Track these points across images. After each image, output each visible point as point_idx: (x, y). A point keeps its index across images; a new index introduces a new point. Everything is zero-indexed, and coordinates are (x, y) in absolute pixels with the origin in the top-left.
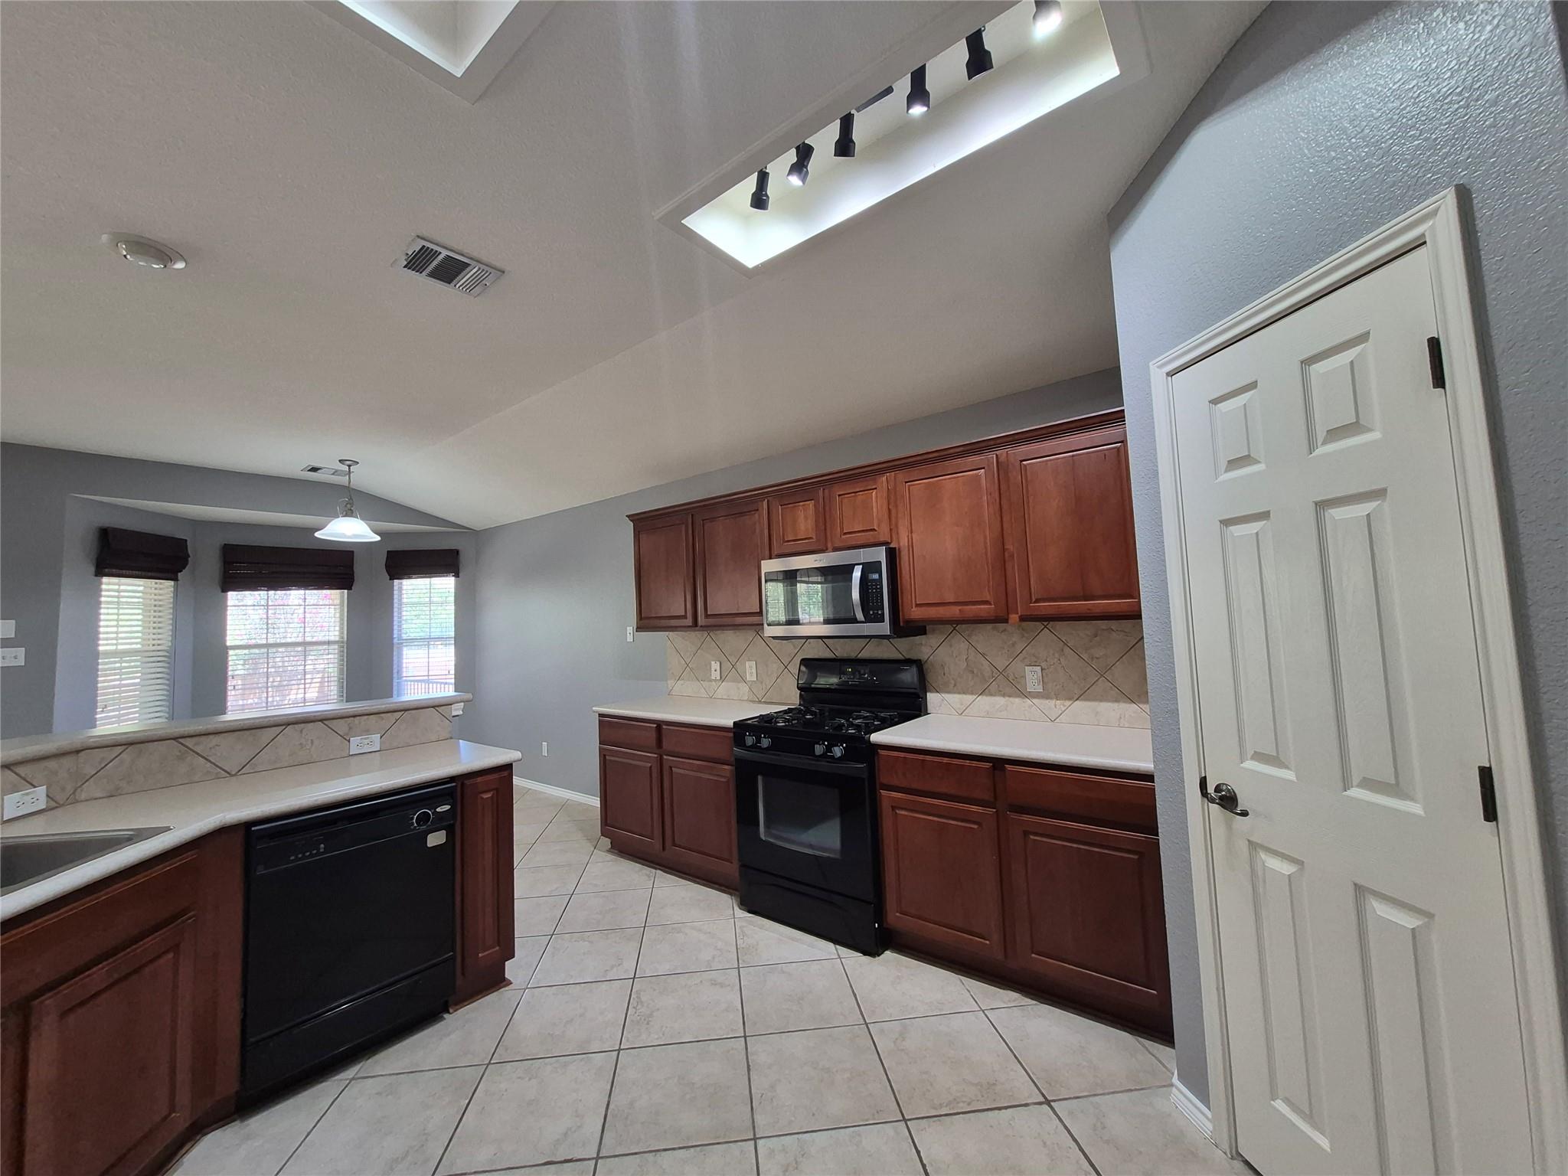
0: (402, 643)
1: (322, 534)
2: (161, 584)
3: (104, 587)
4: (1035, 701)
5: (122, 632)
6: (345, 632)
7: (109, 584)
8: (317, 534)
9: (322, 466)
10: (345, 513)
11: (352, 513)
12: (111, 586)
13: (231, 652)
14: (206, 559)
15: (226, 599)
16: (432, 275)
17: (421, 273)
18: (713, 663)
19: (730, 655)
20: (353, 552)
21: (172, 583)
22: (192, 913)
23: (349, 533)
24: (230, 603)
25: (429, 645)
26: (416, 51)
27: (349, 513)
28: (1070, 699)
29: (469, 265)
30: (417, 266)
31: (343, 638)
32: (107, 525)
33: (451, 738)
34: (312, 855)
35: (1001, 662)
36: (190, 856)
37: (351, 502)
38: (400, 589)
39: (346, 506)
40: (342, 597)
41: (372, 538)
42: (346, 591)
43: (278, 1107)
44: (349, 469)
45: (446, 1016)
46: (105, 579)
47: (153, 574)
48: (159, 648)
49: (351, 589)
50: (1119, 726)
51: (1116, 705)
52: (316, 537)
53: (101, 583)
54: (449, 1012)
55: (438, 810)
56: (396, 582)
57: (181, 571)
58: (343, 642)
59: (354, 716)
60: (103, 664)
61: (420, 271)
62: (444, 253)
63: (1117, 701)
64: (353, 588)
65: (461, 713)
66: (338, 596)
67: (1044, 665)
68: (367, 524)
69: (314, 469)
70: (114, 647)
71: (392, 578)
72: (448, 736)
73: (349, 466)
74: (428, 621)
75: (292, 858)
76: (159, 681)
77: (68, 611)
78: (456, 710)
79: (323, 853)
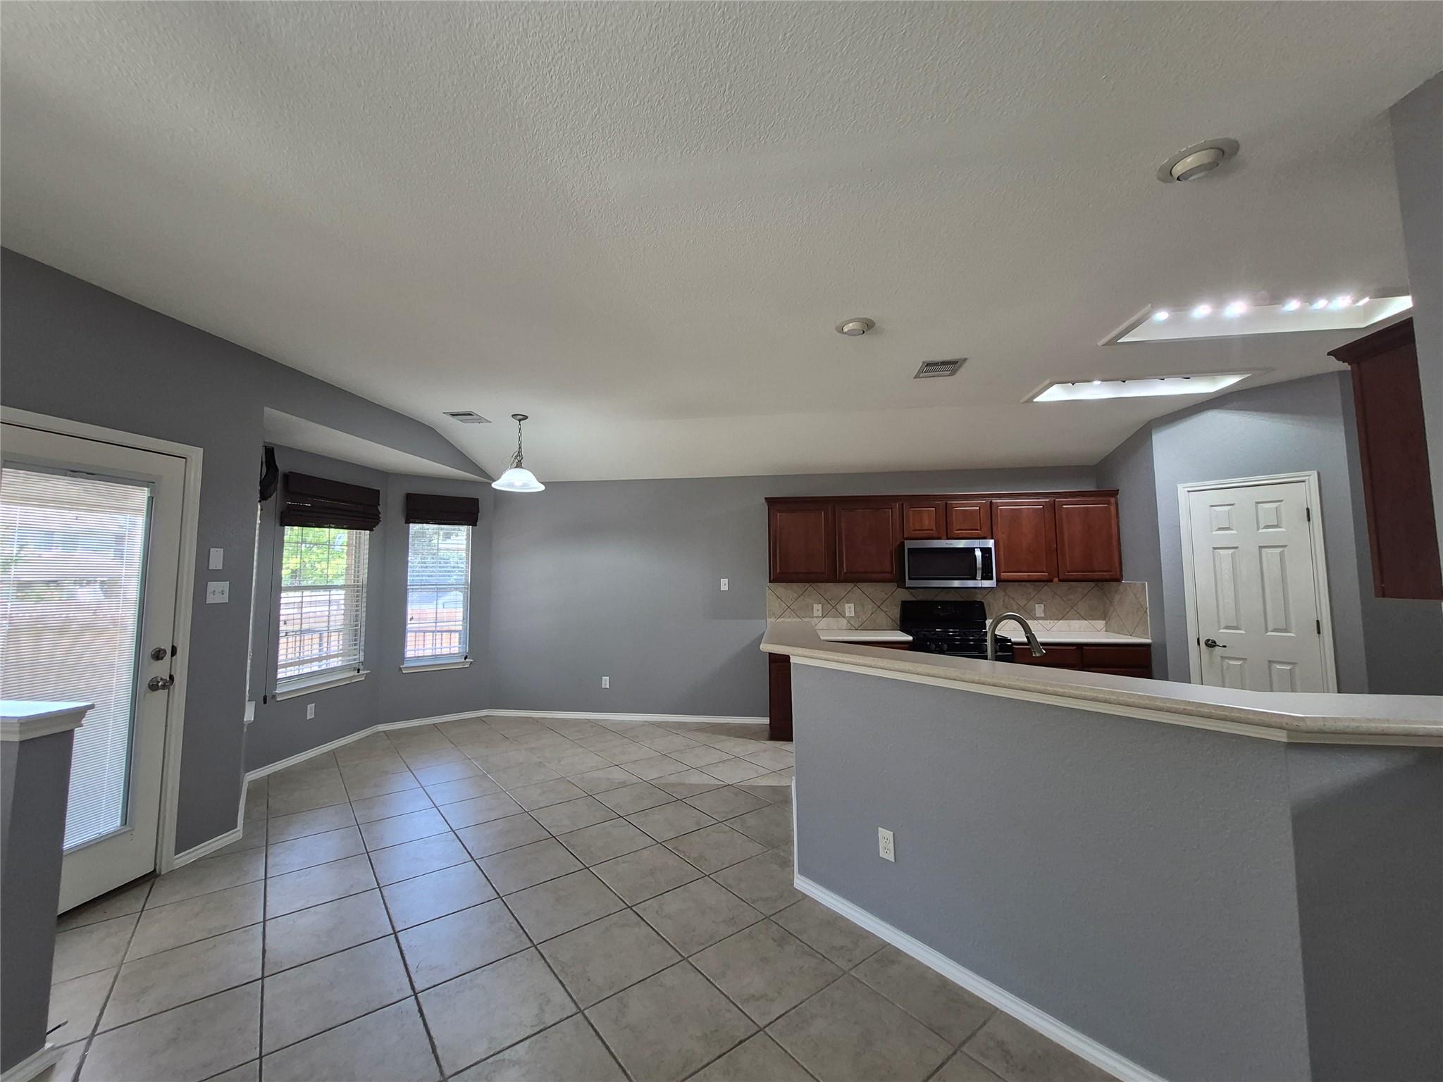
4: (1040, 621)
18: (815, 605)
19: (830, 600)
28: (1057, 619)
35: (1022, 603)
50: (1080, 631)
51: (1077, 621)
63: (1079, 619)
67: (1045, 603)
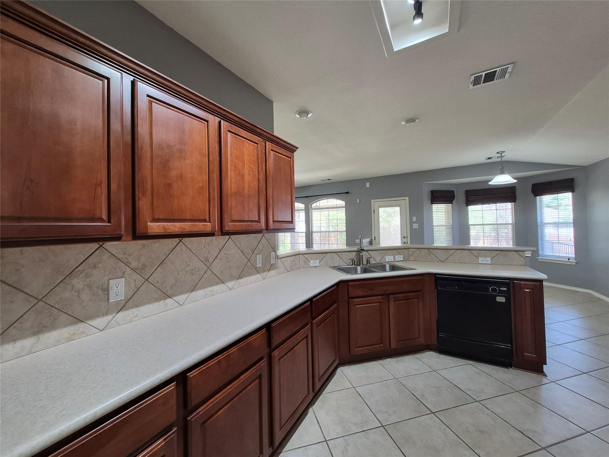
0: (543, 225)
1: (492, 183)
2: (448, 205)
3: (433, 207)
5: (439, 220)
6: (514, 220)
7: (434, 206)
8: (490, 183)
9: (492, 156)
10: (500, 173)
11: (503, 173)
12: (435, 207)
13: (471, 227)
14: (460, 196)
15: (468, 209)
16: (484, 82)
17: (480, 84)
20: (515, 187)
21: (451, 204)
22: (422, 292)
23: (502, 181)
24: (469, 210)
25: (558, 226)
26: (432, 38)
27: (502, 173)
29: (497, 71)
30: (477, 83)
31: (513, 222)
32: (432, 190)
33: (525, 265)
34: (453, 289)
36: (421, 277)
37: (502, 168)
38: (541, 201)
39: (501, 170)
40: (512, 205)
41: (513, 181)
42: (513, 203)
43: (449, 357)
44: (501, 155)
45: (510, 368)
46: (433, 205)
47: (445, 202)
48: (449, 224)
49: (515, 202)
52: (489, 184)
53: (432, 206)
54: (512, 368)
55: (501, 289)
56: (538, 198)
57: (453, 201)
58: (513, 224)
59: (480, 250)
60: (435, 229)
61: (479, 83)
62: (484, 74)
64: (516, 201)
65: (530, 255)
66: (510, 206)
68: (510, 175)
69: (489, 158)
70: (438, 224)
71: (536, 195)
72: (524, 264)
73: (501, 154)
74: (557, 215)
75: (447, 288)
76: (450, 234)
77: (425, 213)
78: (527, 254)
79: (456, 289)
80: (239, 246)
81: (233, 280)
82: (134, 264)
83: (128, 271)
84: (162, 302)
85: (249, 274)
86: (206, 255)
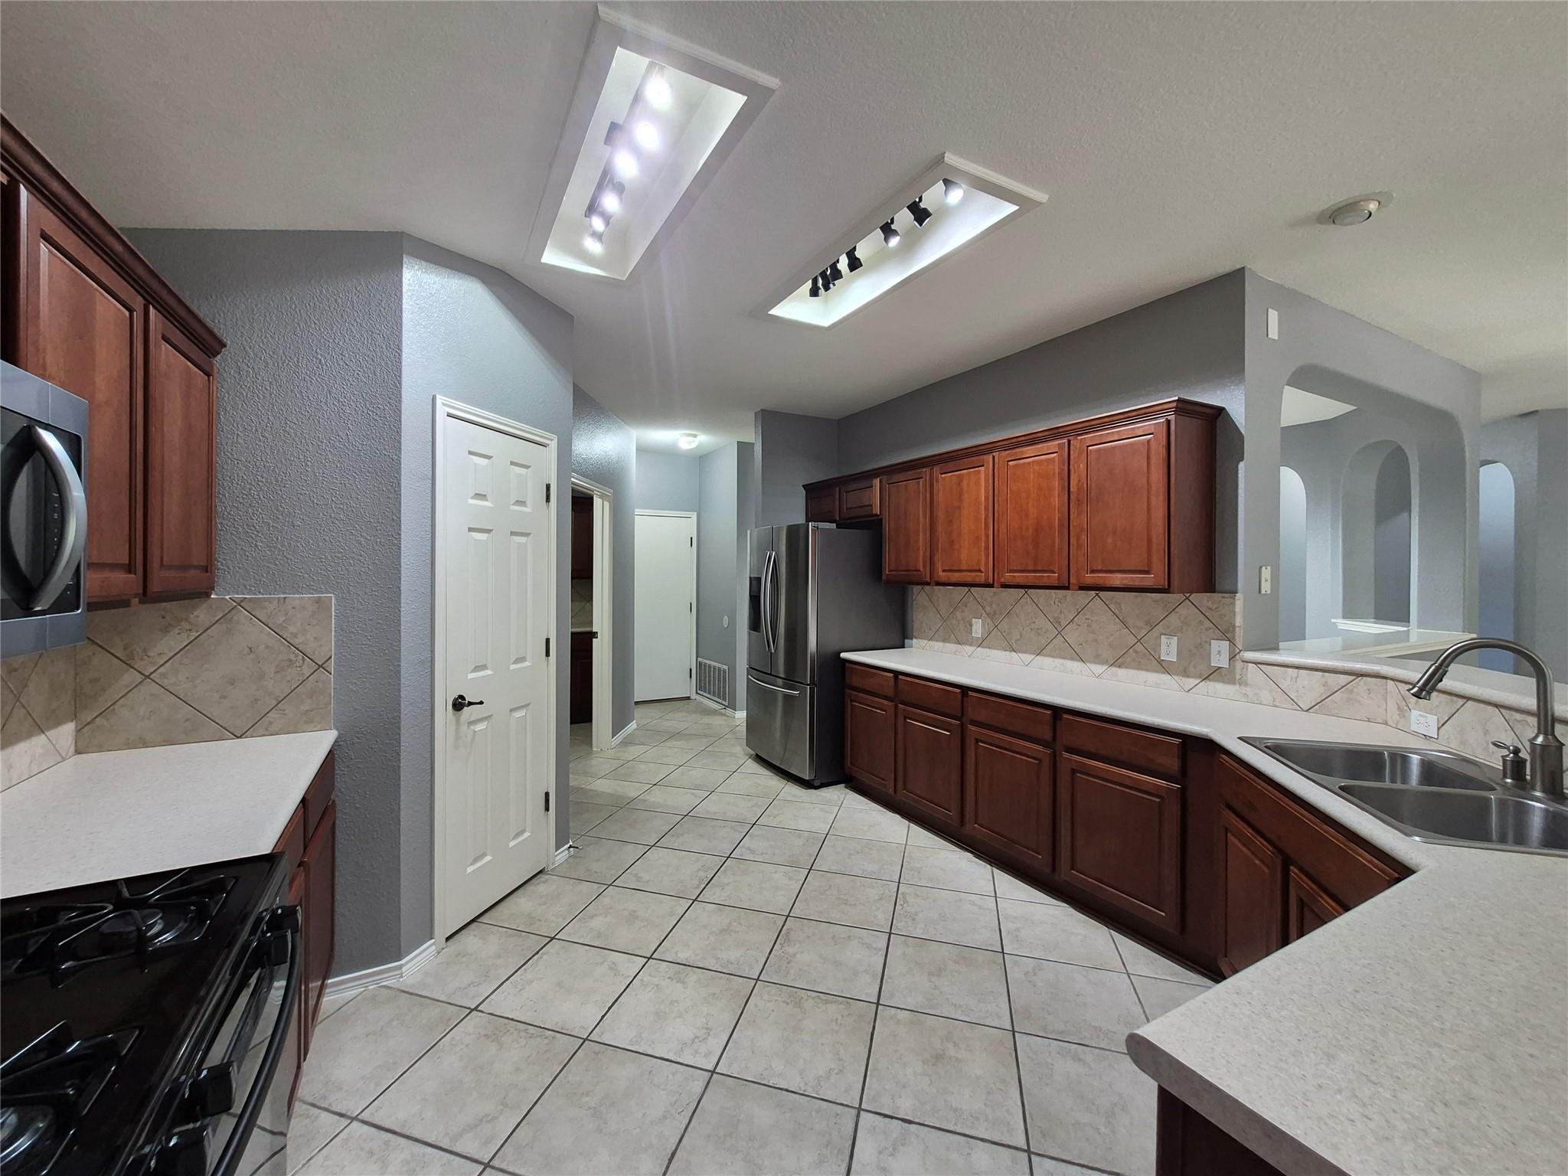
80: (1117, 612)
81: (1102, 663)
82: (988, 609)
83: (984, 614)
84: (1008, 653)
85: (1140, 667)
86: (1056, 615)
